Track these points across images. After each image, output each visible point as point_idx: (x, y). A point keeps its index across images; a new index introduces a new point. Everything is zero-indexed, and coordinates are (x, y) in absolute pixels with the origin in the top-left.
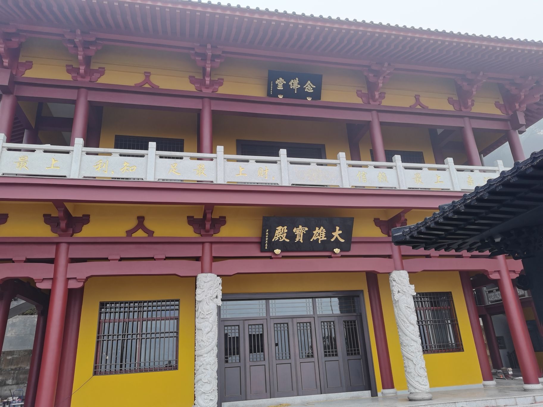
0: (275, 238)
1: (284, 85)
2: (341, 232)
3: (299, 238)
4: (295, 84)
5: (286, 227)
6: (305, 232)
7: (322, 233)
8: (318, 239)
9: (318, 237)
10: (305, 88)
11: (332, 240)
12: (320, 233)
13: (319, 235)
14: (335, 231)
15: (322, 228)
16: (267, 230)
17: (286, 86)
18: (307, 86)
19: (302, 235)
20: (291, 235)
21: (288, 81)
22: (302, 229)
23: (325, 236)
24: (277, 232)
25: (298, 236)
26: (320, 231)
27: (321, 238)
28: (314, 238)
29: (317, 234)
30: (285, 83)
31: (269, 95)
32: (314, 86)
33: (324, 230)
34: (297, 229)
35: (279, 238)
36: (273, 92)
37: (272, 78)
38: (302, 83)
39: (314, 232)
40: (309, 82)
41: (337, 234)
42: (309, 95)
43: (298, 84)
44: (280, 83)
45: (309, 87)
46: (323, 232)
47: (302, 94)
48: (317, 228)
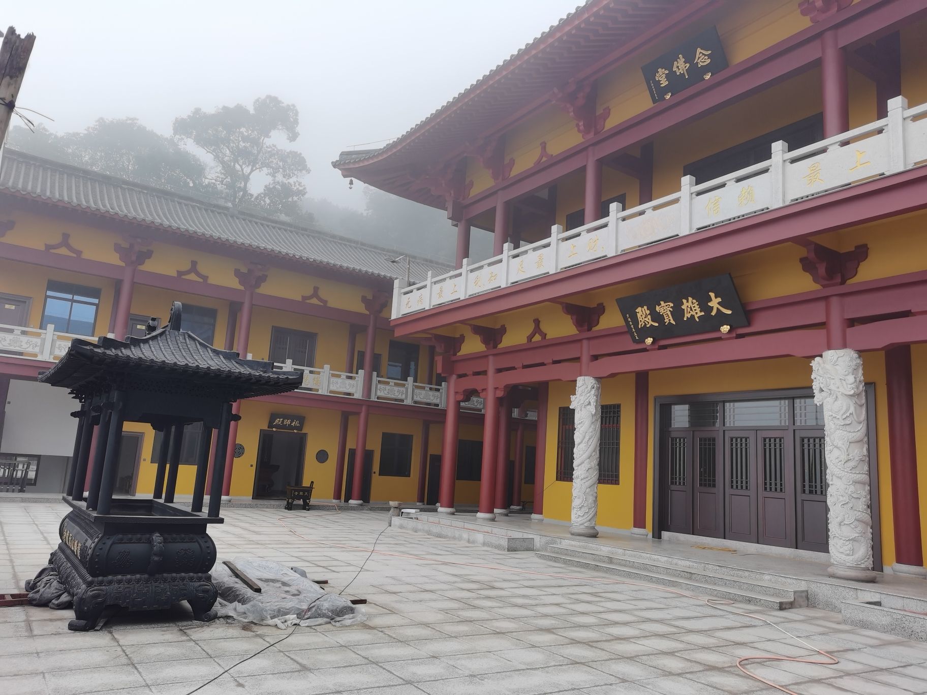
0: (640, 324)
1: (667, 76)
2: (719, 300)
3: (669, 319)
4: (681, 66)
5: (645, 307)
6: (671, 310)
7: (694, 307)
8: (693, 316)
9: (692, 313)
10: (697, 63)
11: (713, 313)
12: (692, 308)
13: (691, 310)
14: (710, 300)
15: (690, 299)
16: (628, 315)
17: (671, 76)
18: (699, 58)
19: (669, 313)
20: (657, 317)
21: (670, 67)
22: (667, 305)
23: (699, 309)
24: (639, 315)
25: (665, 316)
26: (690, 304)
27: (696, 313)
28: (687, 315)
29: (689, 309)
30: (667, 72)
31: (654, 101)
32: (710, 52)
33: (694, 301)
34: (660, 307)
35: (644, 322)
36: (657, 93)
37: (649, 74)
38: (690, 59)
39: (683, 307)
40: (699, 50)
41: (715, 303)
42: (705, 69)
43: (685, 62)
44: (662, 76)
45: (702, 58)
46: (695, 305)
47: (696, 72)
48: (684, 301)
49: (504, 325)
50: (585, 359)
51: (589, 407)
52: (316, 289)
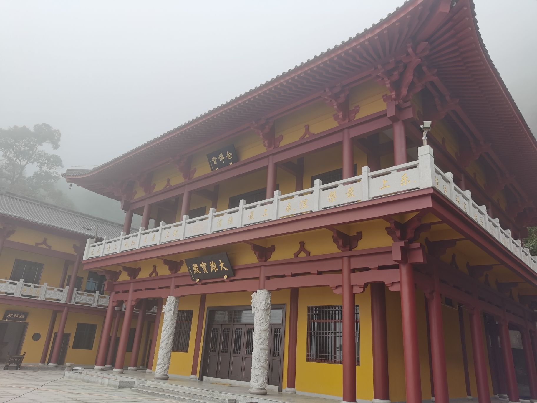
0: (194, 272)
1: (216, 160)
2: (223, 264)
3: (205, 271)
4: (221, 158)
5: (196, 264)
6: (206, 266)
8: (214, 270)
11: (221, 270)
13: (213, 267)
14: (220, 264)
15: (213, 262)
16: (189, 267)
17: (218, 160)
18: (228, 156)
19: (205, 268)
20: (201, 269)
21: (217, 157)
22: (204, 264)
23: (216, 267)
24: (194, 268)
26: (213, 264)
28: (212, 270)
29: (212, 267)
31: (212, 170)
32: (232, 154)
34: (202, 265)
35: (196, 271)
36: (213, 167)
37: (210, 159)
38: (225, 155)
39: (210, 266)
40: (228, 152)
41: (221, 265)
42: (230, 161)
43: (223, 156)
44: (214, 160)
45: (229, 156)
46: (215, 265)
47: (227, 161)
48: (211, 263)
49: (140, 267)
50: (172, 287)
51: (170, 311)
52: (45, 240)
